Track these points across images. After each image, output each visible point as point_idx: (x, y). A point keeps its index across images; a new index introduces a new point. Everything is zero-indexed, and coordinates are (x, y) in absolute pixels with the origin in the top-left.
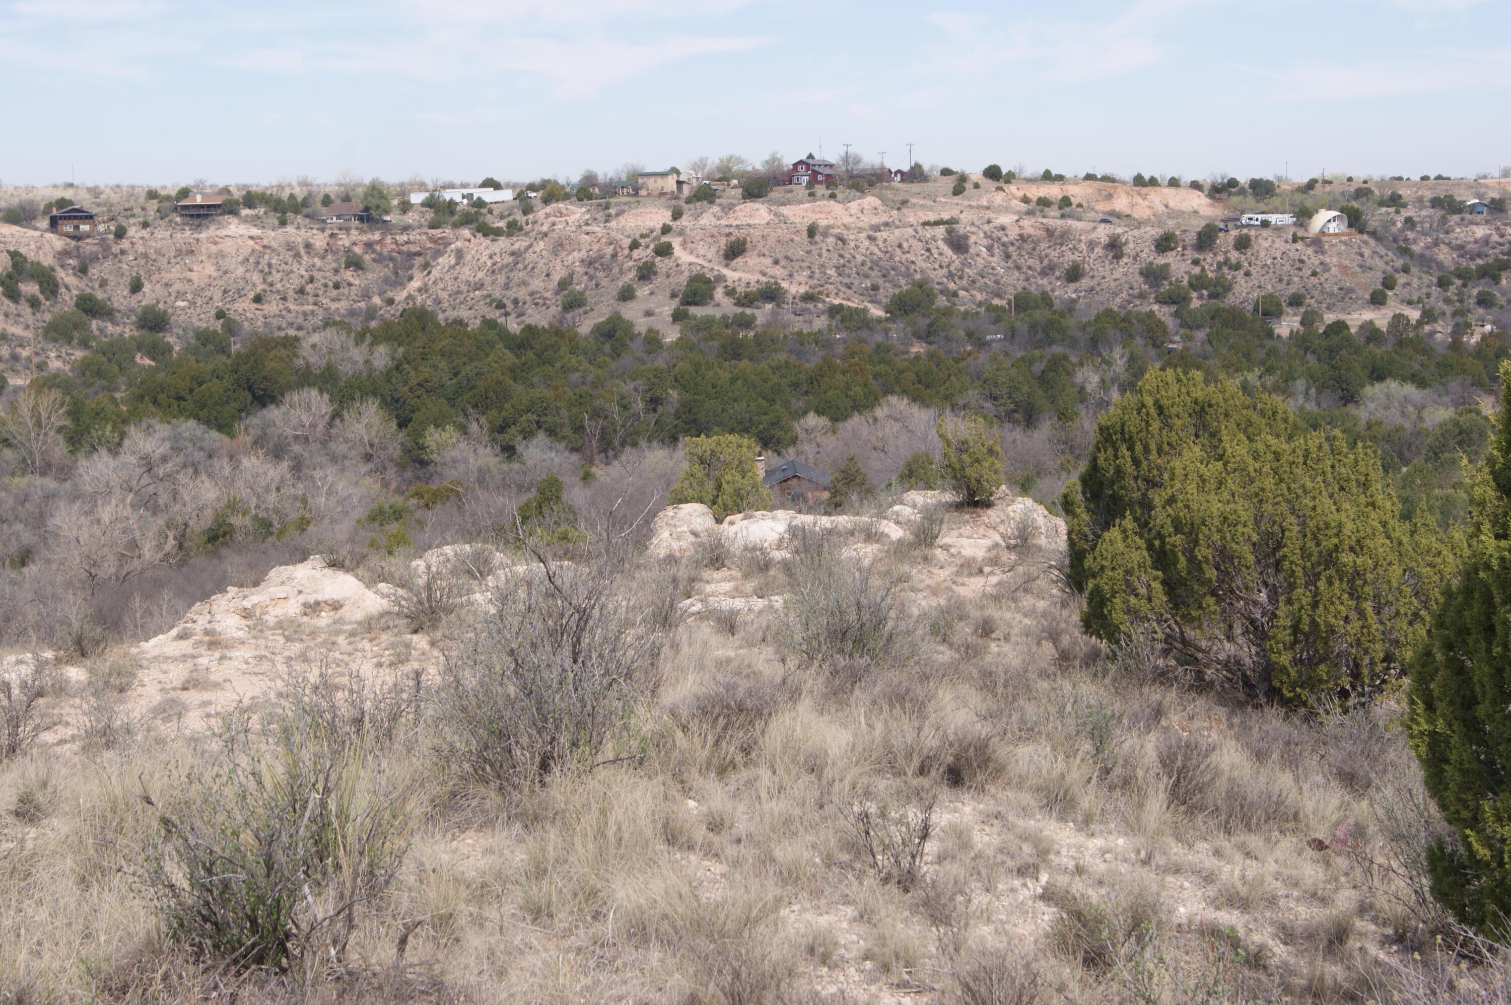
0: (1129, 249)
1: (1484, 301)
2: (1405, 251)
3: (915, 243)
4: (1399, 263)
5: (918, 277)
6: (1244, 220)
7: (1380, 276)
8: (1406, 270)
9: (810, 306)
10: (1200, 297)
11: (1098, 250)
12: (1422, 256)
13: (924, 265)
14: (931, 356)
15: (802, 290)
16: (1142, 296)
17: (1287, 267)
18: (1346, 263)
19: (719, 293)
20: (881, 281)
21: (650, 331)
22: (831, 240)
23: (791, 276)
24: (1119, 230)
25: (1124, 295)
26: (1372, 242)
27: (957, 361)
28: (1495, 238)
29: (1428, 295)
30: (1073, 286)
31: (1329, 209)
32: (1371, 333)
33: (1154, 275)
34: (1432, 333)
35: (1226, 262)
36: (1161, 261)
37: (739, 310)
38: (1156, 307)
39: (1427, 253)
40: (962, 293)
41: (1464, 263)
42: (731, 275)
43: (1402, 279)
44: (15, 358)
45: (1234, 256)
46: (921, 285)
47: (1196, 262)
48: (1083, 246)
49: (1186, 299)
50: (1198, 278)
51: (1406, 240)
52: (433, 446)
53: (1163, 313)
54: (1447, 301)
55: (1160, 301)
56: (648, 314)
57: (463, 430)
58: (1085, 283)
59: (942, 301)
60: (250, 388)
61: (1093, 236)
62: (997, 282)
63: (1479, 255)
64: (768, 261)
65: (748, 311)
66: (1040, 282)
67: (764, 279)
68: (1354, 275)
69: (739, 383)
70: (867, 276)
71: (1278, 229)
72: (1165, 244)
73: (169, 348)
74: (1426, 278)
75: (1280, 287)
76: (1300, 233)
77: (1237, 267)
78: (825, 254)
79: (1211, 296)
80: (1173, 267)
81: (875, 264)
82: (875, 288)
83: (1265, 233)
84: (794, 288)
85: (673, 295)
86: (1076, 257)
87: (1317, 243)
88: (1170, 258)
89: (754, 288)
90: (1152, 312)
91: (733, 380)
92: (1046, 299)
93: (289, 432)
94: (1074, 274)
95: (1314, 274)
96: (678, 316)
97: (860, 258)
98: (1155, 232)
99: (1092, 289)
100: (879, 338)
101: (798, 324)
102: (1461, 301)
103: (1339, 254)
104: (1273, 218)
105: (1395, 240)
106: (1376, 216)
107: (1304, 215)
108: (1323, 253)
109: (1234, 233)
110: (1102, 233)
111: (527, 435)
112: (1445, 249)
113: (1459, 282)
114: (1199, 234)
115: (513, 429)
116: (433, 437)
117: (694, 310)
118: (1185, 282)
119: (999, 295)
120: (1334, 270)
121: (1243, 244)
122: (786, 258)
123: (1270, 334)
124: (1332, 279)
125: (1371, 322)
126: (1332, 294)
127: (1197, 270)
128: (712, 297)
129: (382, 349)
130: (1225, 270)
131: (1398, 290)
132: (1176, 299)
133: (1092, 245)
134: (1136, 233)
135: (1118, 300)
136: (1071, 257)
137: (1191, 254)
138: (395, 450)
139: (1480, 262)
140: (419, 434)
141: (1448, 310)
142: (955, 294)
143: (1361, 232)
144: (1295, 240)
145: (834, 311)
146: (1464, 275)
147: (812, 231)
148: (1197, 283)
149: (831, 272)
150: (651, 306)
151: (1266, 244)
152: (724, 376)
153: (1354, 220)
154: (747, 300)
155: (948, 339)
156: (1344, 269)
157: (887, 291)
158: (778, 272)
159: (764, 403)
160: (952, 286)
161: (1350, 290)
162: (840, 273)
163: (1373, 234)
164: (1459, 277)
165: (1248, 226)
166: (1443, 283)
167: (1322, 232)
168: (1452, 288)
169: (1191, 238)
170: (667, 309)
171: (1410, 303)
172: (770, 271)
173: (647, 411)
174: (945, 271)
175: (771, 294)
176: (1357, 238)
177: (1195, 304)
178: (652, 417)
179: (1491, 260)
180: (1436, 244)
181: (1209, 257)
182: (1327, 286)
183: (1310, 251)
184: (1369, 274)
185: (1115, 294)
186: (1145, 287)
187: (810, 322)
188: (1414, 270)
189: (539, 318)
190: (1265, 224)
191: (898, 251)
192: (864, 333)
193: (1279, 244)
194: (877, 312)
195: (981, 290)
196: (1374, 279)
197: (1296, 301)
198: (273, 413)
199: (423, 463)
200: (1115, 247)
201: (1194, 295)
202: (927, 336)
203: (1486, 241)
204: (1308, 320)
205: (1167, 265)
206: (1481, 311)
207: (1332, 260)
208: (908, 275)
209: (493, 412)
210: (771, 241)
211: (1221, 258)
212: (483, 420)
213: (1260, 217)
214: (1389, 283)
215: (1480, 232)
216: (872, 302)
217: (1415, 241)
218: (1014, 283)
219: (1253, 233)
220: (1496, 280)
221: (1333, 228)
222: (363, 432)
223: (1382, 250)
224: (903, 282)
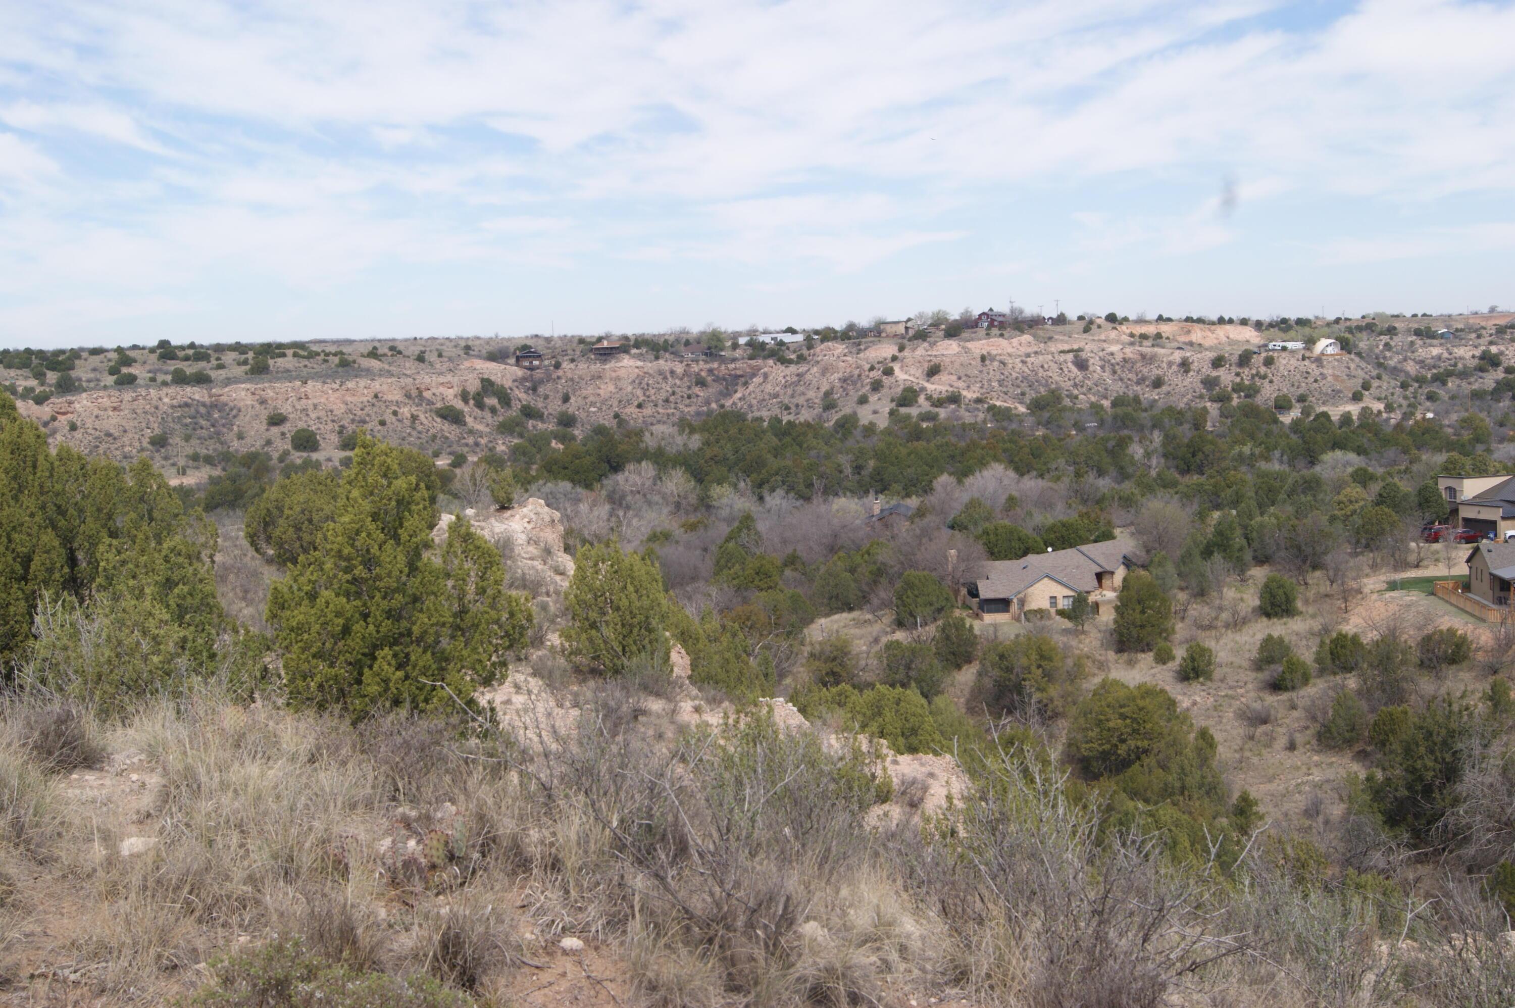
0: (1195, 366)
1: (1431, 397)
2: (1380, 365)
3: (1051, 364)
4: (1375, 373)
5: (1053, 386)
6: (1271, 346)
7: (1361, 381)
8: (1379, 377)
9: (979, 406)
10: (1239, 397)
11: (1175, 368)
12: (1395, 368)
13: (1058, 378)
14: (1045, 437)
15: (975, 396)
16: (1201, 397)
17: (1298, 376)
18: (1338, 373)
19: (922, 399)
20: (1027, 390)
21: (871, 423)
22: (996, 364)
23: (968, 387)
24: (1188, 354)
25: (1189, 396)
26: (1357, 359)
27: (1060, 440)
28: (1446, 355)
29: (1393, 394)
30: (1157, 390)
31: (1329, 338)
32: (1346, 419)
33: (1210, 383)
34: (1388, 419)
35: (1258, 374)
36: (1214, 374)
37: (931, 409)
38: (1208, 404)
39: (1399, 366)
40: (1081, 397)
41: (1423, 372)
42: (930, 387)
43: (1375, 383)
44: (477, 444)
45: (1263, 370)
46: (1053, 392)
47: (1238, 374)
48: (1164, 365)
49: (1229, 399)
50: (1238, 384)
51: (1385, 358)
52: (715, 496)
53: (1213, 409)
54: (1405, 398)
55: (1212, 400)
56: (875, 412)
57: (735, 486)
58: (1165, 388)
59: (1067, 402)
60: (609, 462)
61: (1171, 358)
62: (1106, 389)
63: (1434, 367)
64: (954, 378)
65: (937, 410)
66: (1135, 388)
67: (951, 389)
68: (1343, 381)
69: (912, 456)
70: (1018, 387)
71: (1293, 352)
72: (1218, 363)
73: (574, 438)
74: (1393, 383)
75: (1292, 390)
76: (1307, 354)
77: (1264, 377)
78: (992, 372)
79: (1246, 396)
80: (1223, 378)
81: (1025, 378)
82: (1023, 394)
83: (1284, 354)
84: (969, 395)
85: (892, 400)
86: (1160, 372)
87: (1319, 360)
88: (1221, 372)
89: (944, 395)
90: (1205, 407)
91: (909, 454)
92: (1136, 400)
93: (628, 488)
94: (1158, 383)
95: (1316, 381)
96: (892, 413)
97: (1014, 375)
98: (1211, 355)
99: (1169, 393)
100: (1014, 426)
101: (968, 418)
102: (1415, 397)
103: (1333, 367)
104: (1290, 345)
105: (1377, 358)
106: (1363, 342)
107: (1310, 342)
108: (1322, 367)
109: (1264, 355)
110: (1177, 356)
111: (772, 490)
112: (1411, 363)
113: (1416, 385)
114: (1240, 356)
115: (766, 486)
116: (716, 491)
117: (903, 410)
118: (1229, 389)
119: (1105, 397)
120: (1329, 378)
121: (1269, 362)
122: (966, 375)
123: (1276, 421)
124: (1326, 386)
125: (1349, 412)
126: (1326, 394)
127: (1238, 380)
128: (917, 402)
129: (696, 437)
130: (1257, 379)
131: (1372, 390)
132: (1222, 399)
133: (1170, 364)
134: (1199, 356)
135: (1185, 400)
136: (1156, 372)
137: (1235, 369)
138: (693, 499)
139: (1435, 371)
140: (707, 489)
141: (1405, 403)
142: (1076, 397)
143: (1349, 353)
144: (1304, 359)
145: (992, 408)
146: (1420, 380)
147: (983, 358)
148: (1237, 388)
149: (995, 384)
150: (877, 407)
151: (1284, 362)
152: (904, 451)
153: (1345, 345)
154: (939, 403)
155: (1059, 427)
156: (1336, 377)
157: (1031, 395)
158: (961, 384)
159: (927, 468)
160: (1076, 392)
161: (1340, 391)
162: (1001, 385)
163: (1359, 354)
164: (1417, 381)
165: (1273, 350)
166: (1404, 386)
167: (1322, 354)
168: (1411, 389)
169: (1235, 359)
170: (886, 408)
171: (1379, 399)
172: (955, 384)
173: (854, 474)
174: (1072, 382)
175: (954, 399)
176: (1346, 357)
177: (1235, 402)
178: (857, 477)
179: (1442, 370)
180: (1405, 360)
181: (1246, 371)
182: (1324, 389)
183: (1314, 366)
184: (1354, 381)
185: (1184, 396)
186: (1204, 391)
187: (976, 416)
188: (1385, 377)
189: (805, 416)
190: (1284, 349)
191: (1041, 370)
192: (1005, 424)
193: (1293, 362)
194: (1022, 409)
195: (1094, 395)
196: (1356, 384)
197: (1302, 399)
198: (620, 477)
199: (709, 507)
200: (1185, 365)
201: (1235, 396)
202: (1047, 424)
203: (1439, 357)
204: (1306, 412)
205: (1219, 377)
206: (1428, 404)
207: (1328, 371)
208: (1047, 385)
209: (754, 475)
210: (957, 365)
211: (1254, 371)
212: (748, 480)
213: (1281, 344)
214: (1366, 386)
215: (1435, 351)
216: (1021, 403)
217: (1391, 358)
218: (1117, 389)
219: (1276, 355)
220: (1444, 383)
221: (1330, 350)
222: (674, 488)
223: (1363, 365)
224: (1042, 390)
